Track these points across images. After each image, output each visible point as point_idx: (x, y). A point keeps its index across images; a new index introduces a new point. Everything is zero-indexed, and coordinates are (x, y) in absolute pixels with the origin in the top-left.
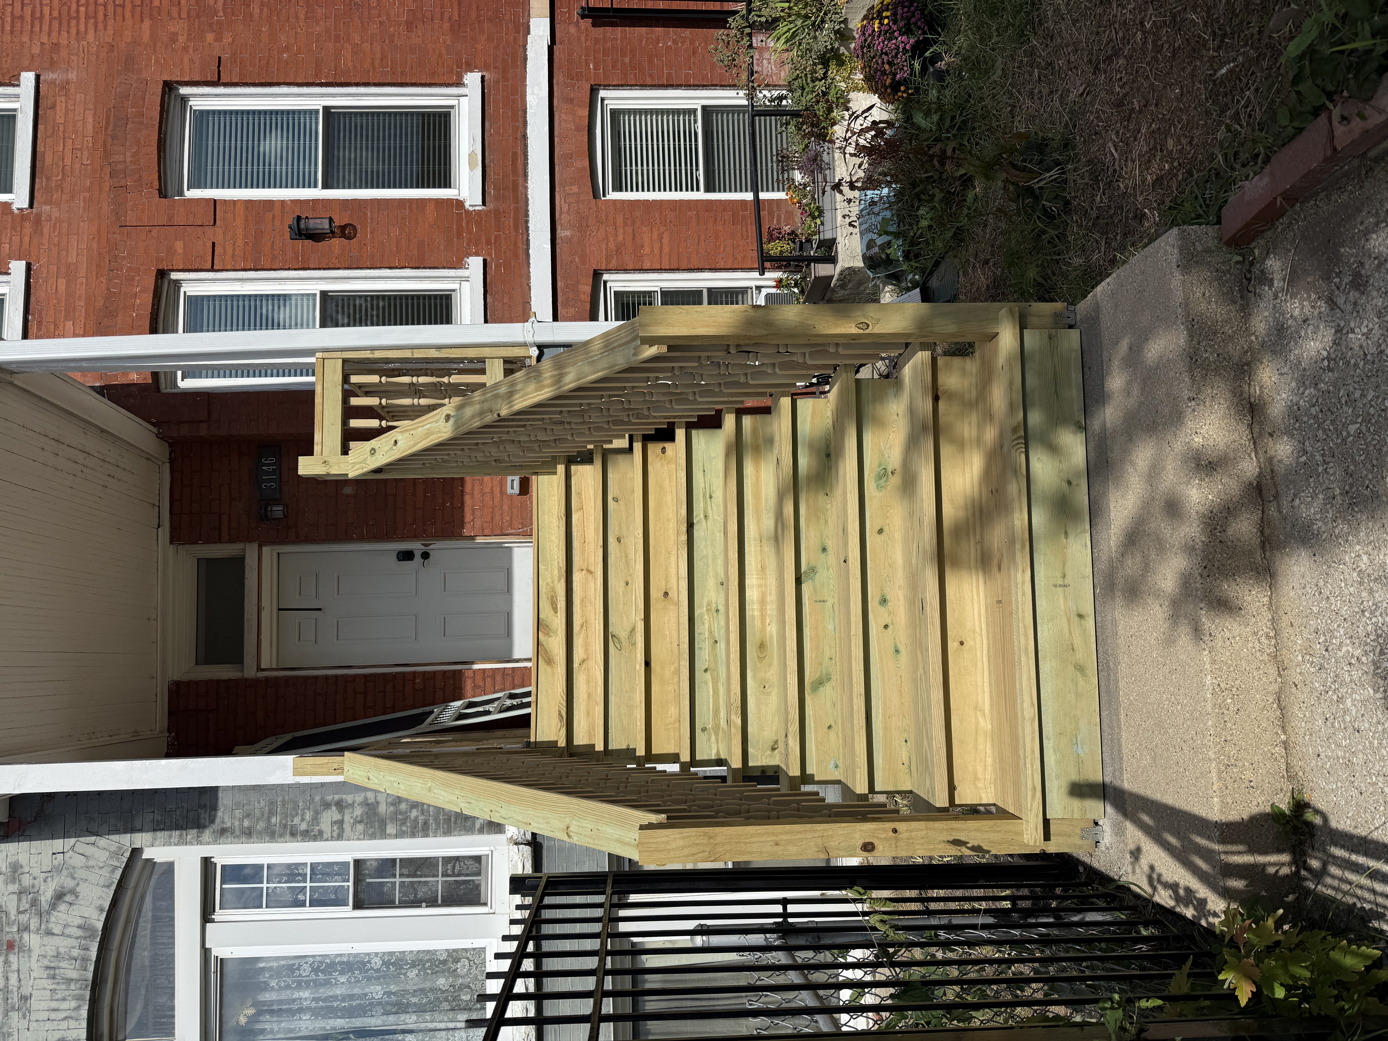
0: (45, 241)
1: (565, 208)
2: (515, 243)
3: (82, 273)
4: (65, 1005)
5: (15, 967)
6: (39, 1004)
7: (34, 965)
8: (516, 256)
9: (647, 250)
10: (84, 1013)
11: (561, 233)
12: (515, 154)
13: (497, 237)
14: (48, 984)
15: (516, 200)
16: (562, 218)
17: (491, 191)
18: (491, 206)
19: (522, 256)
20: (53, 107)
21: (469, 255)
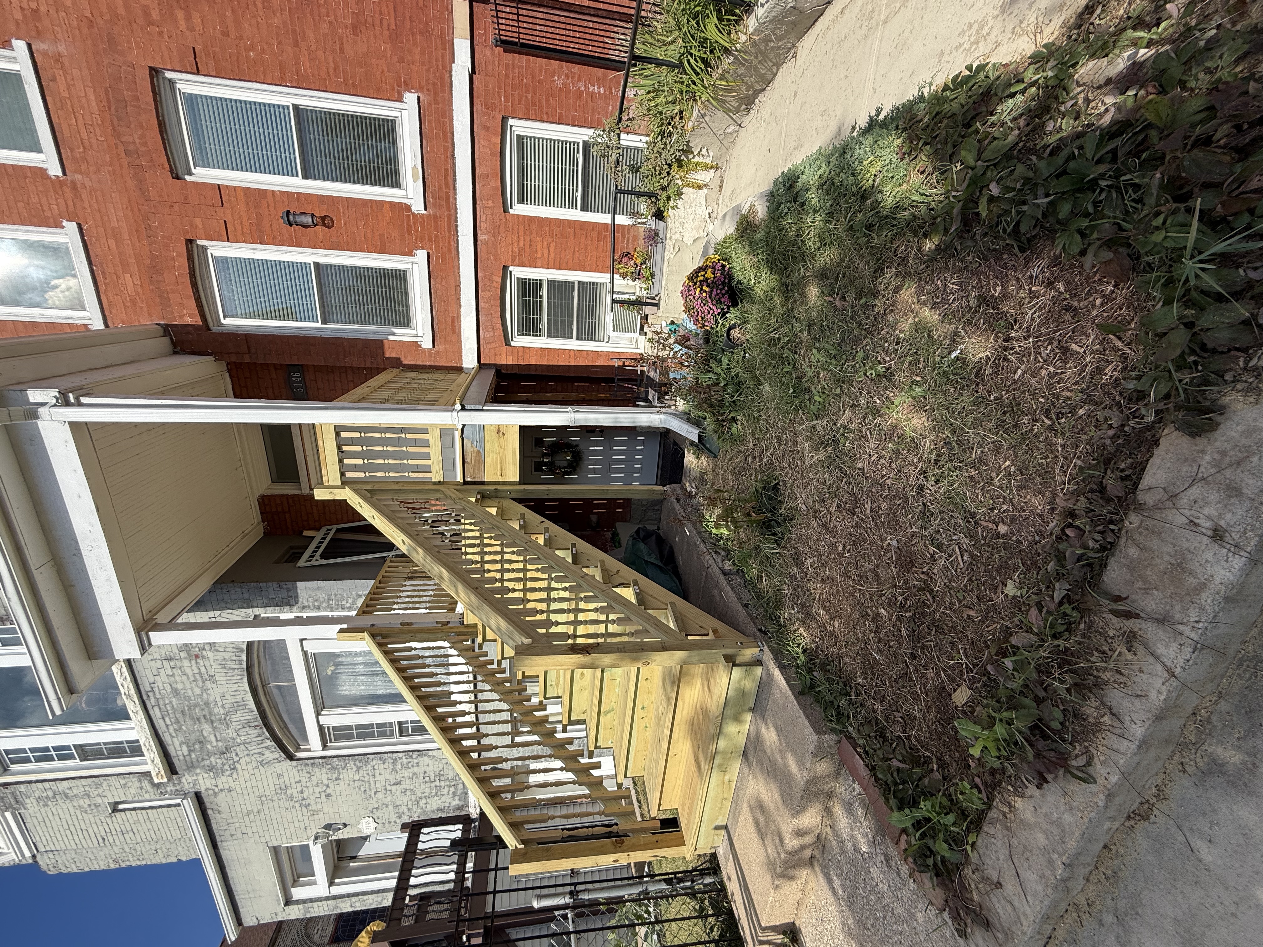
0: (86, 205)
1: (484, 218)
2: (449, 242)
3: (126, 236)
4: (234, 678)
5: (202, 664)
6: (220, 677)
7: (212, 663)
8: (450, 251)
9: (539, 255)
10: (245, 680)
11: (481, 237)
12: (446, 170)
13: (436, 236)
14: (224, 671)
15: (449, 209)
16: (481, 225)
17: (430, 200)
18: (431, 211)
19: (454, 252)
20: (54, 79)
21: (417, 248)
